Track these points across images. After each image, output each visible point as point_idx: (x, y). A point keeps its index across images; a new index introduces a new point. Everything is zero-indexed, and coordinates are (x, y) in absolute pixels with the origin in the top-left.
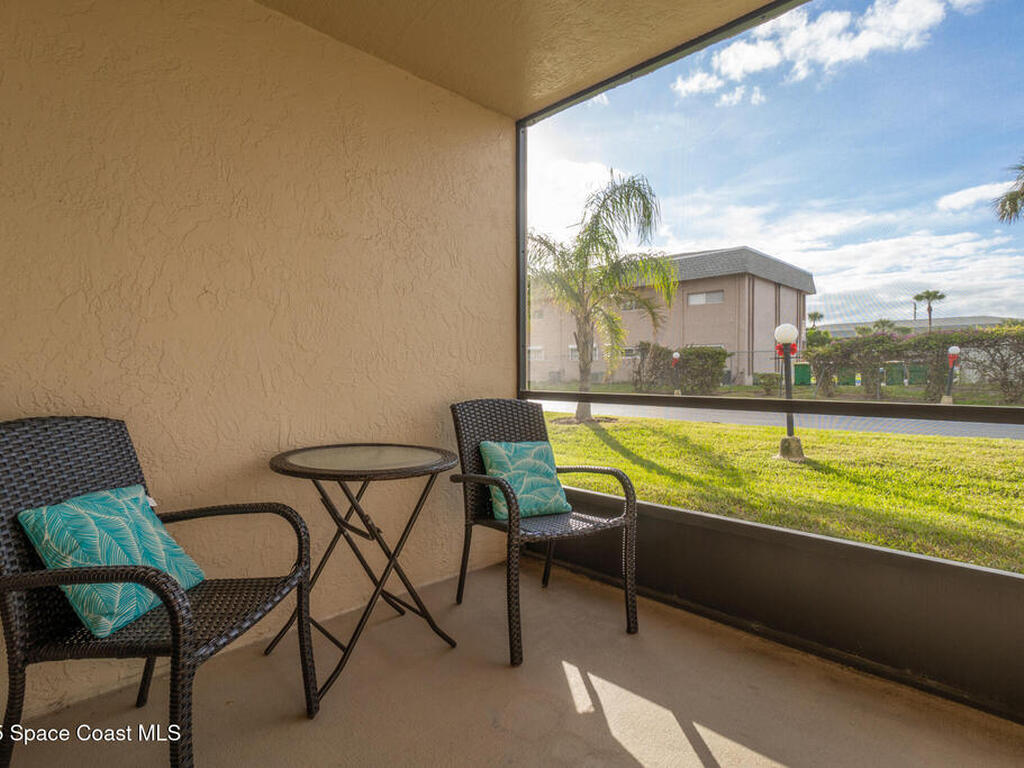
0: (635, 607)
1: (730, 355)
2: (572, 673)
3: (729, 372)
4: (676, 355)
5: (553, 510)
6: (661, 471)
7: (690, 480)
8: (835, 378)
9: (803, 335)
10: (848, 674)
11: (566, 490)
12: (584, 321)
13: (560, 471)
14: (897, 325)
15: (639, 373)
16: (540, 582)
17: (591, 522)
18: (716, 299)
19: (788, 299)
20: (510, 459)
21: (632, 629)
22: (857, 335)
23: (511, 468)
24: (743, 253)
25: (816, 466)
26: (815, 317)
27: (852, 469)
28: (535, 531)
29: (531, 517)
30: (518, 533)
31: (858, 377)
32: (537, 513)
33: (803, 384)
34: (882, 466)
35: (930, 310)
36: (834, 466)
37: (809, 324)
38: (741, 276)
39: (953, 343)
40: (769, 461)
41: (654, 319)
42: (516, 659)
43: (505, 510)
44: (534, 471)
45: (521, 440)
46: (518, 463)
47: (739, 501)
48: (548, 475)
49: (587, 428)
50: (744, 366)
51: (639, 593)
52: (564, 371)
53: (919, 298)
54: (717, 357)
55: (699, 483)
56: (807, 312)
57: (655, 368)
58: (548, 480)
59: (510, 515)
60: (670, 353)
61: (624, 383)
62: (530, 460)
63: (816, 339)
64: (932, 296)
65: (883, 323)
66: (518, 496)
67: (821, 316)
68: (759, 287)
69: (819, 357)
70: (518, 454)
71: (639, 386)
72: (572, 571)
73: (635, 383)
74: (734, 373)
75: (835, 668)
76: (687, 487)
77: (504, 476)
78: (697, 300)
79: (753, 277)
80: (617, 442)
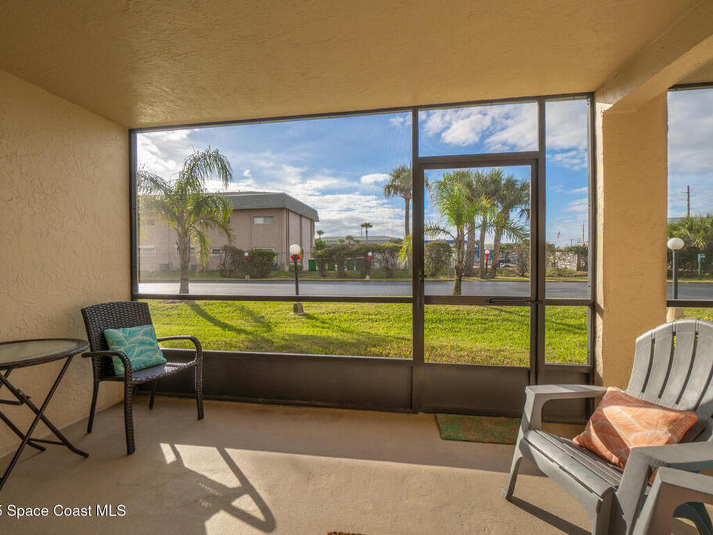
0: (202, 406)
1: (277, 255)
2: (166, 448)
3: (276, 264)
4: (246, 254)
5: (155, 364)
6: (231, 328)
7: (245, 332)
8: (327, 267)
9: (314, 243)
10: (292, 409)
11: (163, 351)
12: (184, 235)
13: (159, 340)
14: (355, 239)
15: (224, 265)
16: (148, 407)
17: (176, 366)
18: (269, 221)
19: (306, 223)
20: (125, 338)
21: (201, 417)
22: (339, 243)
23: (127, 343)
24: (283, 197)
25: (308, 317)
26: (320, 233)
27: (322, 316)
28: (142, 377)
29: (141, 370)
30: (131, 380)
31: (336, 266)
32: (144, 367)
33: (312, 270)
34: (334, 313)
35: (367, 232)
36: (315, 316)
37: (317, 236)
38: (283, 209)
39: (370, 251)
40: (288, 316)
41: (229, 237)
42: (131, 449)
43: (122, 369)
44: (142, 343)
45: (133, 326)
46: (133, 339)
47: (267, 341)
48: (152, 344)
49: (187, 305)
50: (284, 261)
51: (204, 399)
52: (172, 263)
53: (363, 226)
54: (269, 255)
55: (250, 333)
56: (316, 230)
57: (234, 262)
58: (150, 347)
59: (126, 371)
60: (243, 252)
61: (213, 271)
62: (140, 337)
63: (320, 245)
64: (367, 225)
65: (349, 238)
66: (131, 360)
67: (323, 233)
68: (292, 216)
69: (320, 256)
70: (131, 335)
71: (224, 273)
72: (170, 396)
73: (222, 271)
74: (279, 264)
75: (288, 408)
76: (243, 336)
77: (121, 349)
78: (259, 221)
79: (288, 210)
80: (206, 313)
